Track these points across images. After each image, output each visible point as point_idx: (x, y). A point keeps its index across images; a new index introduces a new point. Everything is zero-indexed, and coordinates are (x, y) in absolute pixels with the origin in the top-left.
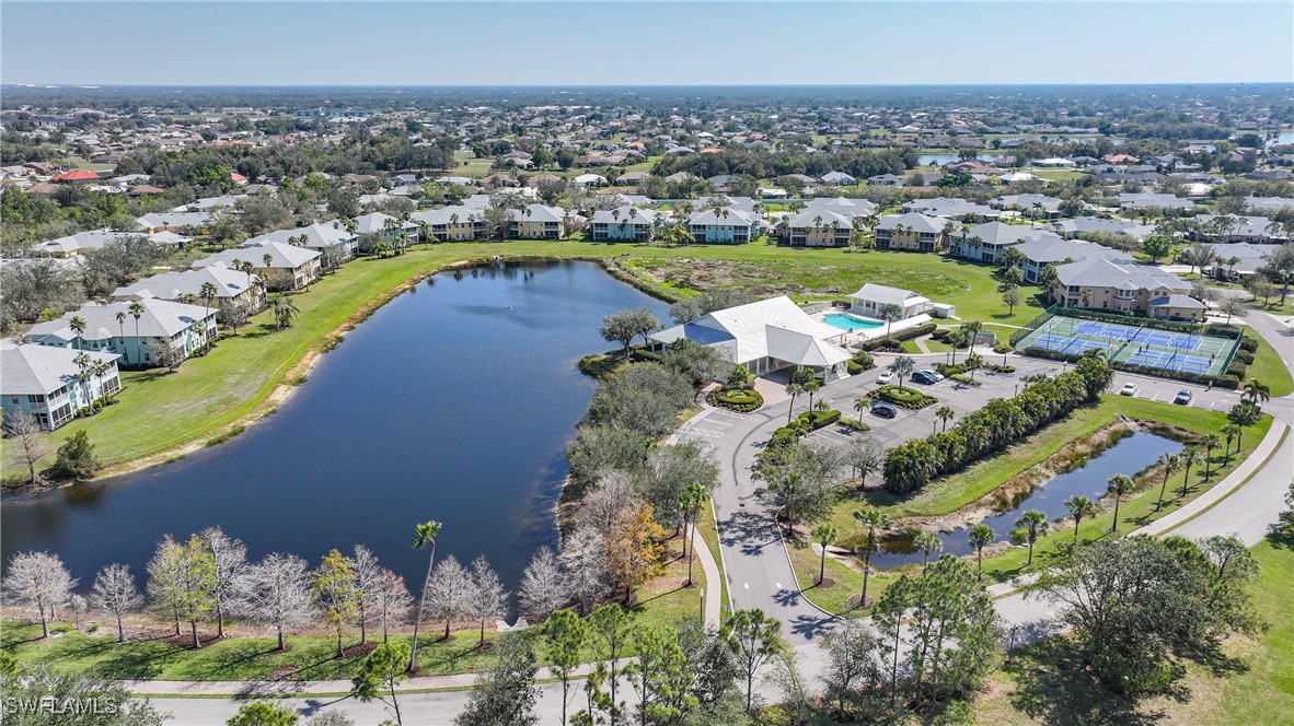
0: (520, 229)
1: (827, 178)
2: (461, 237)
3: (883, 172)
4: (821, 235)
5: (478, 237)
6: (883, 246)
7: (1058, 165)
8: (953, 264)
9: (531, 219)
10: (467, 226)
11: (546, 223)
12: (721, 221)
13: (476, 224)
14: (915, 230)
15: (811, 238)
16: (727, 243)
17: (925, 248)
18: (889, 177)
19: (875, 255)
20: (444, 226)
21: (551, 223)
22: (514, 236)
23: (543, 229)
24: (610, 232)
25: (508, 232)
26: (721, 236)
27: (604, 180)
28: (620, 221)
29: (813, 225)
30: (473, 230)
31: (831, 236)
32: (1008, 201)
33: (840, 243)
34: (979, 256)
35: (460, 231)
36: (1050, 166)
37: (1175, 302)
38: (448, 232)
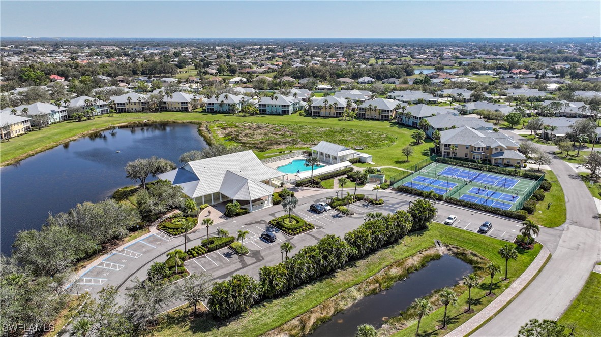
0: (167, 106)
1: (361, 80)
2: (134, 109)
3: (392, 76)
4: (328, 111)
5: (144, 110)
6: (362, 116)
7: (487, 74)
8: (395, 128)
9: (173, 100)
10: (137, 104)
11: (182, 103)
12: (274, 102)
13: (143, 103)
14: (378, 108)
15: (323, 112)
16: (278, 114)
17: (385, 118)
18: (393, 80)
19: (356, 122)
20: (124, 104)
21: (184, 103)
22: (164, 110)
23: (180, 106)
24: (215, 108)
25: (162, 107)
26: (274, 110)
27: (244, 80)
28: (219, 102)
29: (323, 105)
30: (141, 106)
31: (333, 111)
32: (446, 92)
33: (339, 115)
34: (410, 123)
35: (134, 106)
36: (482, 74)
37: (508, 155)
38: (126, 107)
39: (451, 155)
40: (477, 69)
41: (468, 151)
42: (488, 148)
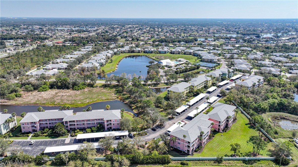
0: (135, 51)
1: (181, 43)
3: (191, 42)
4: (176, 52)
5: (129, 52)
6: (185, 54)
8: (193, 56)
9: (136, 50)
12: (163, 50)
14: (189, 52)
15: (175, 53)
16: (164, 53)
17: (190, 54)
18: (191, 43)
19: (183, 55)
22: (134, 52)
23: (138, 51)
24: (147, 52)
25: (133, 52)
26: (163, 52)
27: (145, 43)
28: (149, 50)
29: (175, 51)
30: (128, 51)
31: (178, 52)
32: (206, 47)
33: (179, 54)
34: (197, 55)
35: (126, 51)
37: (214, 60)
38: (125, 52)
39: (204, 61)
40: (219, 39)
41: (207, 60)
42: (211, 59)
